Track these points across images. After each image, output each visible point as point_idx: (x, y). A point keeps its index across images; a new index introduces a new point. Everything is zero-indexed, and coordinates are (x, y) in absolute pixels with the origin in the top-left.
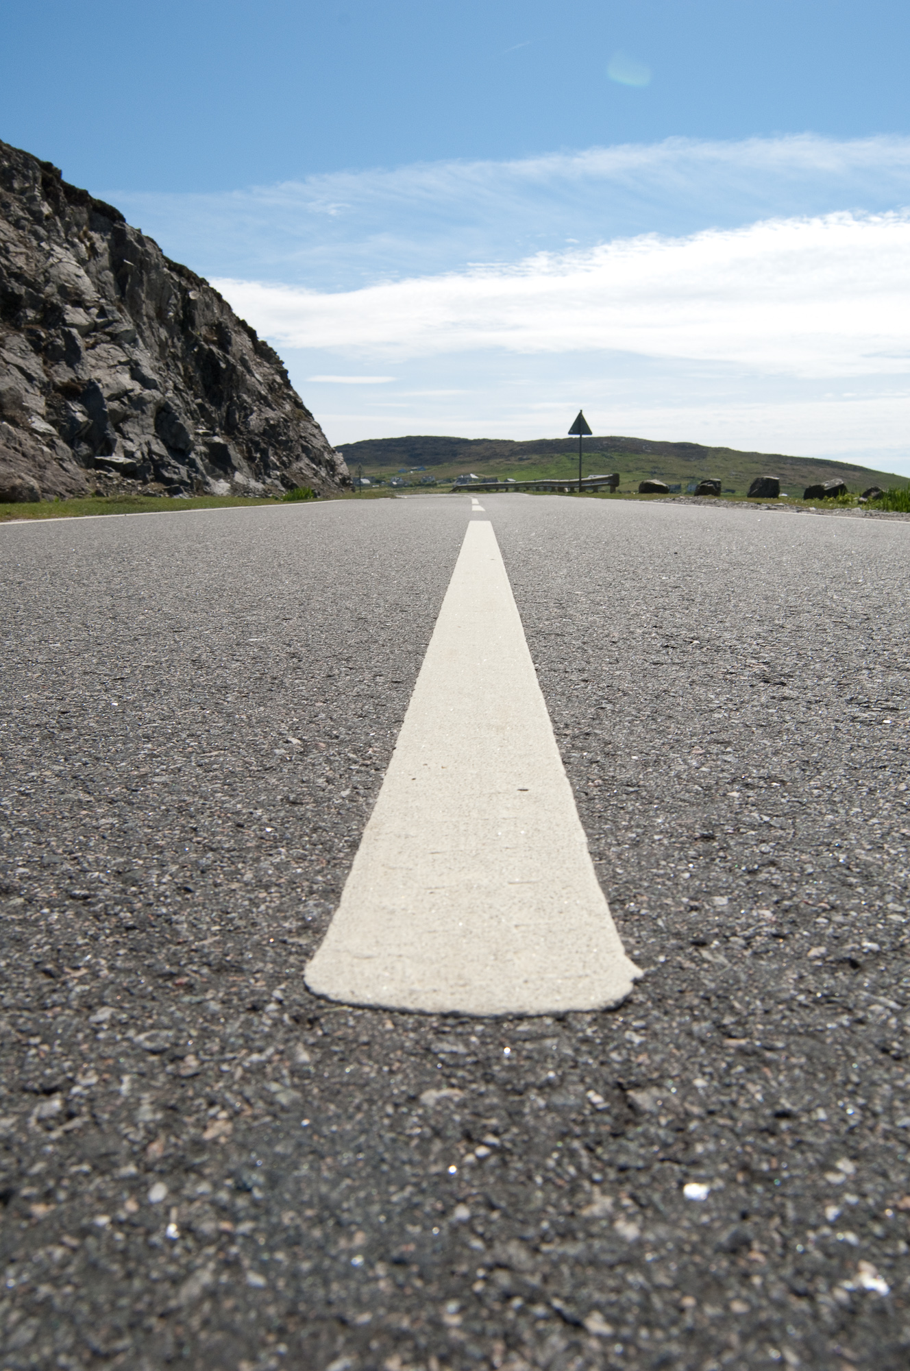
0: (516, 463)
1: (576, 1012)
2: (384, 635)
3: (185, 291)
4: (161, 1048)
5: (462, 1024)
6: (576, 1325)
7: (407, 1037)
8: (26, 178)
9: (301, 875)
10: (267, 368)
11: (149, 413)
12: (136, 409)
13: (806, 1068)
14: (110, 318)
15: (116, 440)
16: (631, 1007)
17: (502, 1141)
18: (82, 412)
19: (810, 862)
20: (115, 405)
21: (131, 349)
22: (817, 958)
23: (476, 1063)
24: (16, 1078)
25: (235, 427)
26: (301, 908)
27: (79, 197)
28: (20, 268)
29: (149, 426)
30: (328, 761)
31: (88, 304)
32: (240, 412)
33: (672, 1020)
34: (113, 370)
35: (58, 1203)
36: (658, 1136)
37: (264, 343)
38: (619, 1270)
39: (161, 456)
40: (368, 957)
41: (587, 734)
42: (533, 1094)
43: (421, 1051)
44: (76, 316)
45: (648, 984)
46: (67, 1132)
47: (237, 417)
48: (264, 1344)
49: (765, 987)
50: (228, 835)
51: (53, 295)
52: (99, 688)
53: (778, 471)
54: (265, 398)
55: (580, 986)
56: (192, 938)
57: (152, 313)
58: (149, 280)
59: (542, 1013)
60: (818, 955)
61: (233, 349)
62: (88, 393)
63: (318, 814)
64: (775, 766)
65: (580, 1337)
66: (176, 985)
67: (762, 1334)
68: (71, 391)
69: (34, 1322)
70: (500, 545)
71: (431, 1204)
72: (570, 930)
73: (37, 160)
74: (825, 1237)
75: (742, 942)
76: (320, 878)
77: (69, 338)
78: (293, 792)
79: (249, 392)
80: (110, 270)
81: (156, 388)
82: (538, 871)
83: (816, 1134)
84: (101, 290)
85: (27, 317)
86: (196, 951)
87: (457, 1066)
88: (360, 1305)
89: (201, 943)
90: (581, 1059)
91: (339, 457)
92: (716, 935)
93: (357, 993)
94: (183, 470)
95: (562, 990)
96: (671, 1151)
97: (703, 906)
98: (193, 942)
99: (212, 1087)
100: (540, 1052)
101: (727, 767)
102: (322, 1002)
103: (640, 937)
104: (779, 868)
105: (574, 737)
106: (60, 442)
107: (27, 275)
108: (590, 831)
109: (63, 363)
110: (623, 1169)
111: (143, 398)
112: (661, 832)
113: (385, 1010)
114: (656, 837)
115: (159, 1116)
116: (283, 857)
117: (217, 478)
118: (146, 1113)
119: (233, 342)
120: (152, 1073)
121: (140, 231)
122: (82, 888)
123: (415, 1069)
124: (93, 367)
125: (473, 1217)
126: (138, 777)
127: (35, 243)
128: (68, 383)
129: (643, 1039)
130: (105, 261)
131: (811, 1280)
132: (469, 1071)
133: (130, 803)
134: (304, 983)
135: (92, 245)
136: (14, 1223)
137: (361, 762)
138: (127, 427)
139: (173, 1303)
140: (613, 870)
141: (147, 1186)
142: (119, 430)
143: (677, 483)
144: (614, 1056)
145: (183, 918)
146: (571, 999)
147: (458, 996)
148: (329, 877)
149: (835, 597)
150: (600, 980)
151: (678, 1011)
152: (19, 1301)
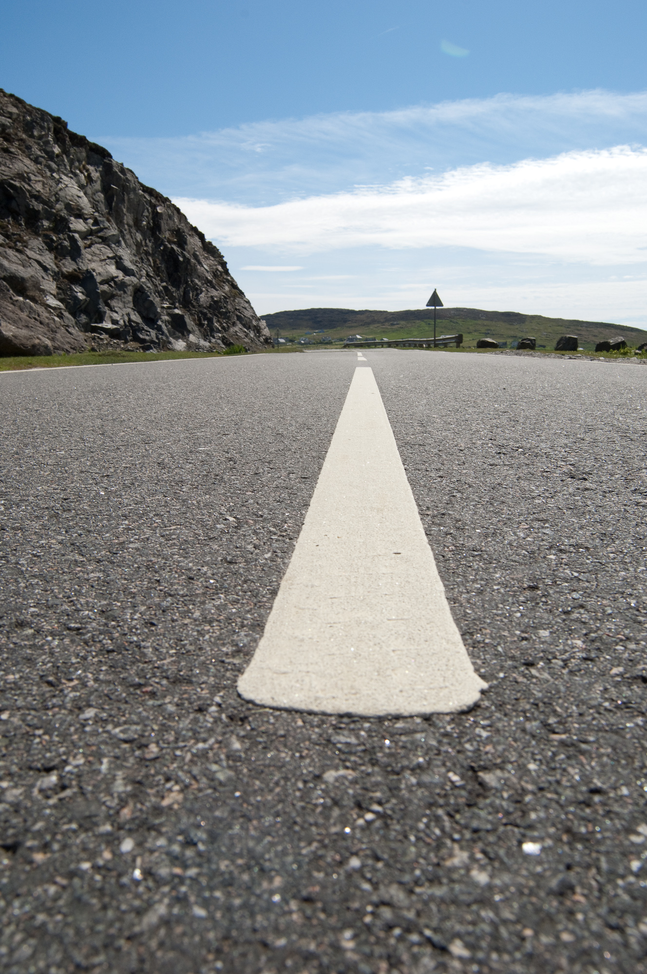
0: (389, 327)
1: (439, 714)
2: (295, 445)
3: (154, 207)
4: (131, 738)
5: (354, 722)
6: (443, 950)
7: (313, 731)
8: (42, 128)
9: (235, 613)
10: (212, 261)
11: (129, 293)
12: (120, 290)
13: (612, 756)
14: (102, 226)
15: (105, 312)
16: (479, 710)
17: (384, 809)
18: (82, 292)
19: (610, 606)
20: (105, 287)
21: (116, 248)
22: (617, 675)
23: (364, 751)
24: (24, 759)
25: (190, 302)
26: (235, 637)
27: (80, 141)
28: (39, 192)
29: (129, 302)
30: (255, 533)
31: (86, 216)
32: (193, 292)
33: (511, 720)
34: (104, 263)
35: (53, 852)
36: (502, 806)
37: (210, 243)
38: (474, 907)
39: (137, 324)
40: (284, 673)
41: (443, 514)
42: (407, 774)
43: (324, 742)
44: (78, 225)
45: (492, 694)
46: (60, 800)
47: (191, 295)
48: (205, 961)
49: (579, 696)
50: (182, 585)
51: (61, 210)
52: (91, 482)
53: (577, 332)
54: (210, 282)
55: (441, 694)
56: (155, 659)
57: (131, 223)
58: (129, 199)
59: (413, 714)
60: (618, 673)
61: (188, 247)
62: (86, 279)
63: (248, 570)
64: (581, 537)
65: (446, 959)
66: (143, 692)
67: (585, 958)
68: (74, 278)
69: (33, 941)
70: (378, 384)
71: (331, 856)
72: (433, 654)
73: (50, 115)
74: (631, 884)
75: (561, 663)
76: (249, 616)
77: (73, 240)
78: (229, 554)
79: (200, 277)
80: (102, 192)
81: (134, 275)
82: (409, 611)
83: (621, 806)
84: (95, 206)
85: (43, 226)
86: (158, 668)
87: (351, 753)
88: (278, 931)
89: (162, 662)
90: (443, 749)
91: (263, 323)
92: (541, 658)
93: (276, 698)
94: (153, 333)
95: (428, 698)
96: (512, 817)
97: (531, 637)
98: (156, 662)
99: (168, 767)
100: (412, 743)
101: (546, 537)
102: (250, 706)
103: (485, 659)
104: (586, 610)
105: (434, 516)
106: (66, 314)
107: (43, 197)
108: (447, 583)
109: (69, 258)
110: (476, 831)
111: (124, 282)
112: (499, 584)
113: (297, 711)
114: (495, 587)
115: (129, 788)
116: (222, 601)
117: (177, 338)
118: (120, 786)
119: (188, 242)
120: (124, 757)
121: (122, 164)
122: (76, 623)
123: (319, 755)
124: (89, 261)
125: (363, 866)
126: (118, 544)
127: (49, 174)
128: (72, 272)
129: (489, 734)
130: (98, 186)
131: (621, 917)
132: (360, 757)
133: (112, 563)
134: (237, 691)
135: (89, 175)
136: (20, 867)
137: (279, 533)
138: (113, 303)
139: (137, 929)
140: (464, 611)
141: (120, 841)
142: (108, 305)
143: (504, 341)
144: (468, 746)
145: (149, 644)
146: (434, 704)
147: (351, 702)
148: (256, 615)
149: (620, 419)
150: (456, 690)
151: (514, 714)
152: (22, 926)
